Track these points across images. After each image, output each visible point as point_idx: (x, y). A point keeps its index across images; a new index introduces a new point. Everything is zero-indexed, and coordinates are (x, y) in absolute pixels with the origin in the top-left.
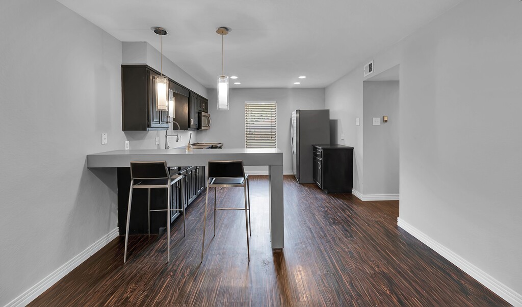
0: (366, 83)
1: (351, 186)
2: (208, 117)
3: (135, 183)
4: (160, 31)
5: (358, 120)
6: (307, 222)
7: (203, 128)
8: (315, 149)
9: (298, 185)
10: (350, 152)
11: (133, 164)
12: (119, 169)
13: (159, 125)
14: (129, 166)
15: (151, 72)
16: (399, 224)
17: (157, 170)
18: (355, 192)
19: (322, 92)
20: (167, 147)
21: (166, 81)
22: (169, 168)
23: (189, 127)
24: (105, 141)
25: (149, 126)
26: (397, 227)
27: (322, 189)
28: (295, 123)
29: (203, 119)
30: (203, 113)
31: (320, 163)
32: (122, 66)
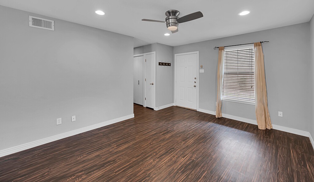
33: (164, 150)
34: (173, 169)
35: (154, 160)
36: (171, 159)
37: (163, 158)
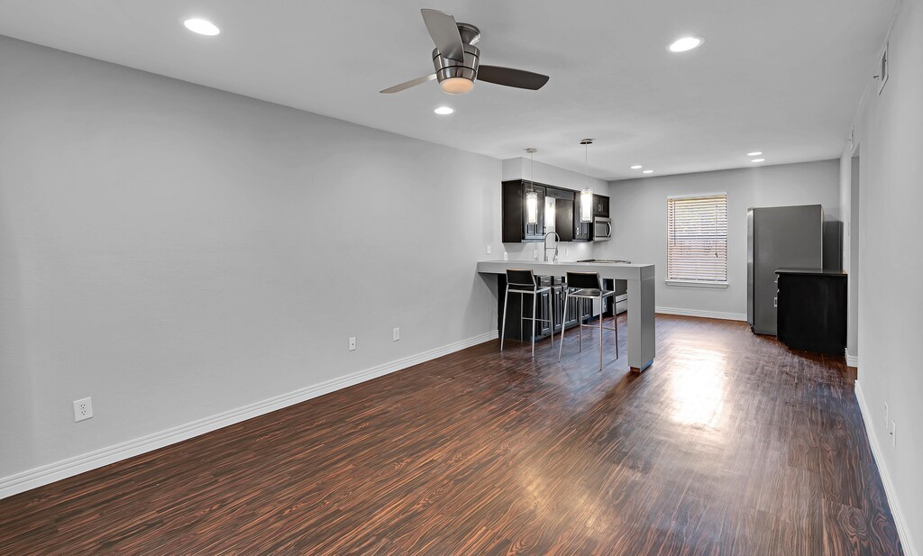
2: (607, 223)
3: (511, 287)
7: (596, 239)
12: (499, 274)
13: (533, 237)
14: (505, 272)
17: (525, 277)
18: (847, 354)
20: (545, 259)
22: (535, 276)
23: (574, 238)
24: (489, 252)
25: (524, 239)
29: (597, 227)
30: (597, 219)
32: (503, 183)
33: (486, 473)
34: (461, 440)
35: (506, 451)
36: (465, 455)
37: (485, 456)
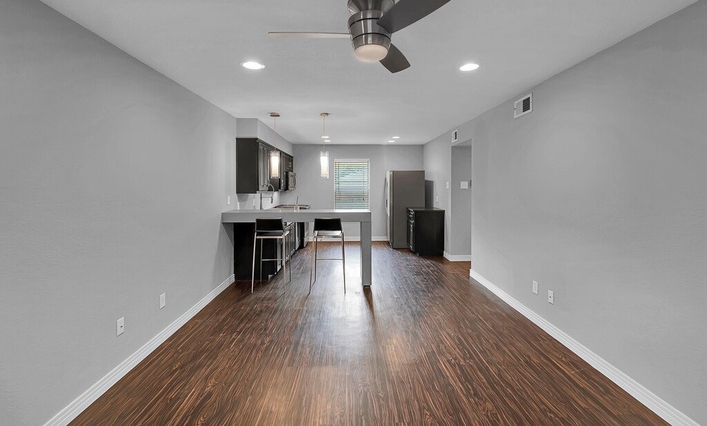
0: (454, 148)
1: (443, 250)
2: (294, 176)
4: (273, 115)
5: (448, 183)
6: (394, 274)
7: (290, 189)
8: (409, 212)
9: (391, 249)
10: (442, 213)
11: (257, 220)
12: (235, 223)
13: (263, 189)
15: (260, 143)
16: (471, 275)
18: (446, 255)
19: (421, 148)
21: (278, 154)
23: (280, 188)
24: (229, 202)
25: (258, 190)
26: (468, 277)
27: (414, 253)
28: (389, 185)
29: (291, 179)
30: (290, 173)
31: (412, 226)
32: (238, 140)
